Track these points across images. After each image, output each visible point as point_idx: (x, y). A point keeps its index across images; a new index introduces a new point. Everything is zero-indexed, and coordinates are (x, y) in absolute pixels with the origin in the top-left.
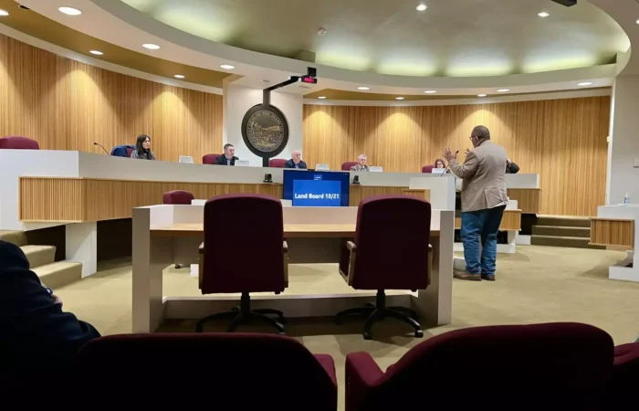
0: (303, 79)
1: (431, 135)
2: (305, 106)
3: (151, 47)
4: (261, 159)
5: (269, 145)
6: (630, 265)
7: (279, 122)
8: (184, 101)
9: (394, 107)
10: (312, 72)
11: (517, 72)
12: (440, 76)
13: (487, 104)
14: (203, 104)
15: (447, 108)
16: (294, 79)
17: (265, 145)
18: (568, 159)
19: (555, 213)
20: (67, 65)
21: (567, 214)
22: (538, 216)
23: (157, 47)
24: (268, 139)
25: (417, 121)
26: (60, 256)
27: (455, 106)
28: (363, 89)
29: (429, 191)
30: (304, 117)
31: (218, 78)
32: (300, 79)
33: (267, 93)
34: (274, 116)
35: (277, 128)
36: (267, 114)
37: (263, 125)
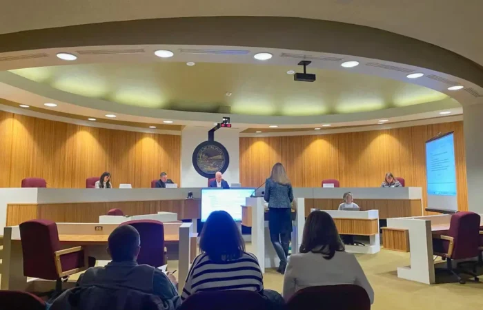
1: (345, 155)
5: (214, 169)
6: (410, 267)
7: (221, 152)
11: (392, 106)
16: (220, 125)
17: (208, 169)
23: (114, 116)
24: (212, 165)
33: (211, 133)
34: (217, 148)
35: (220, 157)
36: (212, 147)
37: (208, 155)
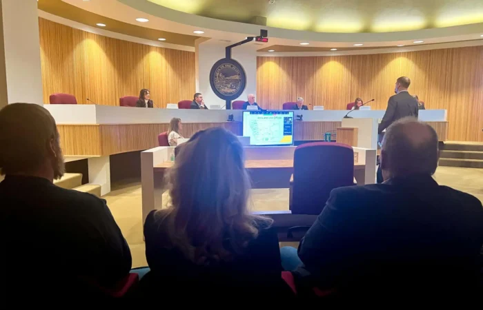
0: (257, 38)
1: (358, 78)
2: (258, 58)
3: (142, 21)
4: (225, 101)
5: (231, 91)
7: (238, 71)
8: (166, 58)
9: (329, 57)
10: (264, 33)
11: (430, 27)
12: (366, 32)
13: (405, 53)
14: (180, 60)
15: (371, 56)
16: (250, 39)
17: (227, 90)
18: (471, 95)
19: (459, 140)
20: (81, 35)
21: (470, 140)
22: (445, 142)
23: (146, 20)
24: (229, 86)
25: (347, 67)
26: (85, 180)
27: (378, 55)
28: (304, 44)
29: (357, 129)
30: (258, 67)
31: (191, 40)
32: (254, 39)
33: (228, 50)
34: (234, 68)
35: (237, 77)
36: (228, 66)
37: (226, 75)
